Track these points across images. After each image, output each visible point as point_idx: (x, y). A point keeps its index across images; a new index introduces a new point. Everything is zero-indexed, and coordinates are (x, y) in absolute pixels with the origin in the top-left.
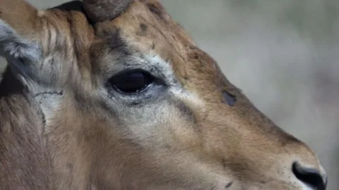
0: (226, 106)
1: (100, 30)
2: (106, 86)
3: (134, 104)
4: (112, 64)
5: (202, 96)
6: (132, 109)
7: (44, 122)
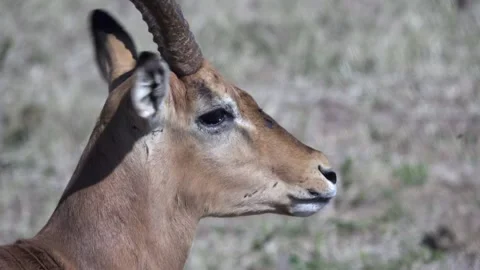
0: (268, 129)
1: (189, 82)
2: (196, 122)
3: (216, 132)
4: (202, 106)
5: (253, 123)
6: (214, 136)
7: (148, 152)
